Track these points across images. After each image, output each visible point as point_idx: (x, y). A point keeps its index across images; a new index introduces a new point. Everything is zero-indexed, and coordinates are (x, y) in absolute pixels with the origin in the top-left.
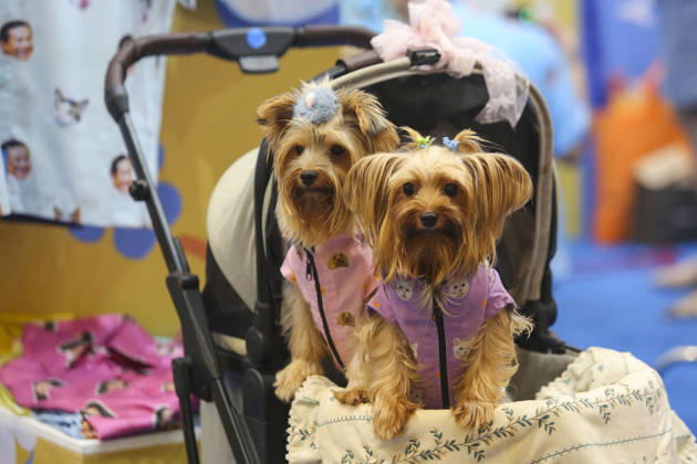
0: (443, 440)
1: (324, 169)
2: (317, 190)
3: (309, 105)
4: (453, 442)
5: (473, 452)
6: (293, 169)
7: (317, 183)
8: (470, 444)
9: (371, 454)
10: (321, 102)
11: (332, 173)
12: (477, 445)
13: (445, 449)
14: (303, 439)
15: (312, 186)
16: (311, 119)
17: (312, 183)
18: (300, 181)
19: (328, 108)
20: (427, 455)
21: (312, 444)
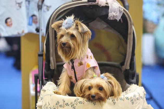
0: (65, 103)
1: (68, 42)
2: (67, 47)
3: (66, 23)
4: (68, 103)
5: (72, 107)
6: (61, 41)
7: (66, 45)
8: (72, 104)
9: (49, 105)
10: (68, 22)
11: (71, 42)
12: (74, 105)
13: (65, 105)
14: (41, 100)
15: (65, 46)
16: (65, 27)
17: (65, 45)
18: (62, 45)
19: (70, 24)
20: (61, 106)
21: (43, 101)
